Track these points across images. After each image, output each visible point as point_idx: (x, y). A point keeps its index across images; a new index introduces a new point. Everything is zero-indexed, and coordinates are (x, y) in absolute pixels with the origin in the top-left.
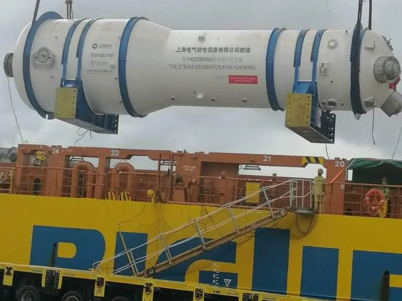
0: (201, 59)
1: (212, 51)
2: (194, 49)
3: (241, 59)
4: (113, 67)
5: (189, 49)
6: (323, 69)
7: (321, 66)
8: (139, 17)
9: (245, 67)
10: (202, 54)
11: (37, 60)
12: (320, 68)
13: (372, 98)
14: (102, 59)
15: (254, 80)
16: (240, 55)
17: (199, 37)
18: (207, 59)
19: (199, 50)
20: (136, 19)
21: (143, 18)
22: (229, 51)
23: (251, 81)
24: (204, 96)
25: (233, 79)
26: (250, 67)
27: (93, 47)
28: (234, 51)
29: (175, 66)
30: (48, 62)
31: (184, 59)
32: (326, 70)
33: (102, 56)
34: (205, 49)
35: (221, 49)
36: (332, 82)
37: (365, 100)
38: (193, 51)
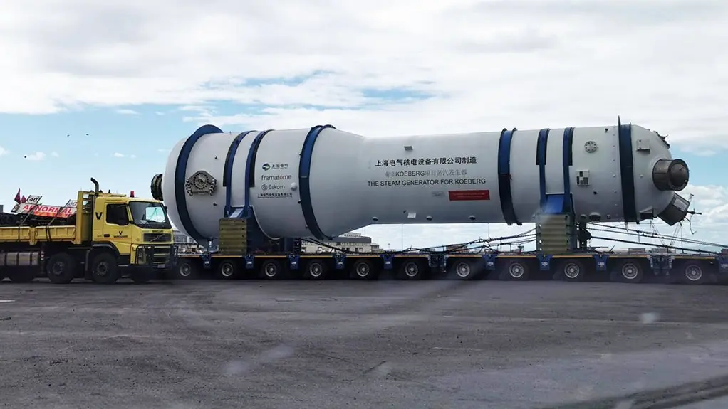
0: (411, 174)
1: (424, 163)
2: (399, 161)
3: (464, 172)
4: (294, 189)
5: (392, 163)
6: (581, 179)
7: (579, 175)
8: (323, 125)
9: (471, 181)
10: (411, 168)
11: (193, 187)
12: (578, 178)
13: (651, 208)
14: (277, 183)
15: (484, 195)
16: (463, 166)
17: (405, 147)
18: (418, 173)
19: (407, 162)
20: (319, 128)
21: (329, 126)
22: (447, 162)
23: (481, 197)
24: (417, 215)
25: (454, 196)
26: (479, 180)
27: (264, 168)
28: (454, 162)
29: (375, 184)
30: (209, 188)
31: (387, 175)
32: (586, 179)
33: (277, 178)
34: (414, 162)
35: (435, 161)
36: (595, 193)
37: (641, 212)
38: (398, 164)
